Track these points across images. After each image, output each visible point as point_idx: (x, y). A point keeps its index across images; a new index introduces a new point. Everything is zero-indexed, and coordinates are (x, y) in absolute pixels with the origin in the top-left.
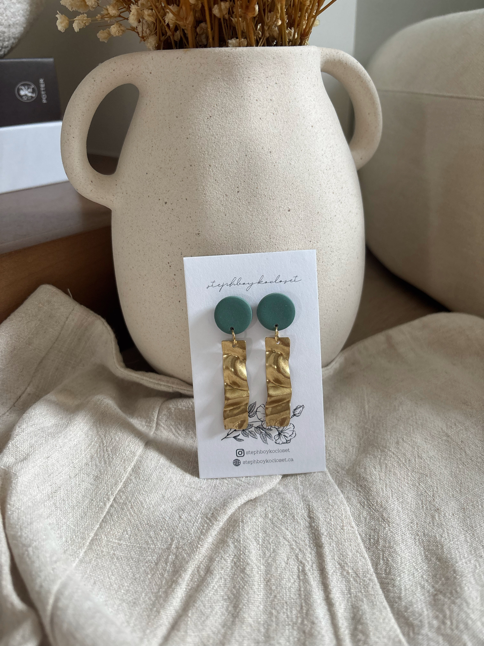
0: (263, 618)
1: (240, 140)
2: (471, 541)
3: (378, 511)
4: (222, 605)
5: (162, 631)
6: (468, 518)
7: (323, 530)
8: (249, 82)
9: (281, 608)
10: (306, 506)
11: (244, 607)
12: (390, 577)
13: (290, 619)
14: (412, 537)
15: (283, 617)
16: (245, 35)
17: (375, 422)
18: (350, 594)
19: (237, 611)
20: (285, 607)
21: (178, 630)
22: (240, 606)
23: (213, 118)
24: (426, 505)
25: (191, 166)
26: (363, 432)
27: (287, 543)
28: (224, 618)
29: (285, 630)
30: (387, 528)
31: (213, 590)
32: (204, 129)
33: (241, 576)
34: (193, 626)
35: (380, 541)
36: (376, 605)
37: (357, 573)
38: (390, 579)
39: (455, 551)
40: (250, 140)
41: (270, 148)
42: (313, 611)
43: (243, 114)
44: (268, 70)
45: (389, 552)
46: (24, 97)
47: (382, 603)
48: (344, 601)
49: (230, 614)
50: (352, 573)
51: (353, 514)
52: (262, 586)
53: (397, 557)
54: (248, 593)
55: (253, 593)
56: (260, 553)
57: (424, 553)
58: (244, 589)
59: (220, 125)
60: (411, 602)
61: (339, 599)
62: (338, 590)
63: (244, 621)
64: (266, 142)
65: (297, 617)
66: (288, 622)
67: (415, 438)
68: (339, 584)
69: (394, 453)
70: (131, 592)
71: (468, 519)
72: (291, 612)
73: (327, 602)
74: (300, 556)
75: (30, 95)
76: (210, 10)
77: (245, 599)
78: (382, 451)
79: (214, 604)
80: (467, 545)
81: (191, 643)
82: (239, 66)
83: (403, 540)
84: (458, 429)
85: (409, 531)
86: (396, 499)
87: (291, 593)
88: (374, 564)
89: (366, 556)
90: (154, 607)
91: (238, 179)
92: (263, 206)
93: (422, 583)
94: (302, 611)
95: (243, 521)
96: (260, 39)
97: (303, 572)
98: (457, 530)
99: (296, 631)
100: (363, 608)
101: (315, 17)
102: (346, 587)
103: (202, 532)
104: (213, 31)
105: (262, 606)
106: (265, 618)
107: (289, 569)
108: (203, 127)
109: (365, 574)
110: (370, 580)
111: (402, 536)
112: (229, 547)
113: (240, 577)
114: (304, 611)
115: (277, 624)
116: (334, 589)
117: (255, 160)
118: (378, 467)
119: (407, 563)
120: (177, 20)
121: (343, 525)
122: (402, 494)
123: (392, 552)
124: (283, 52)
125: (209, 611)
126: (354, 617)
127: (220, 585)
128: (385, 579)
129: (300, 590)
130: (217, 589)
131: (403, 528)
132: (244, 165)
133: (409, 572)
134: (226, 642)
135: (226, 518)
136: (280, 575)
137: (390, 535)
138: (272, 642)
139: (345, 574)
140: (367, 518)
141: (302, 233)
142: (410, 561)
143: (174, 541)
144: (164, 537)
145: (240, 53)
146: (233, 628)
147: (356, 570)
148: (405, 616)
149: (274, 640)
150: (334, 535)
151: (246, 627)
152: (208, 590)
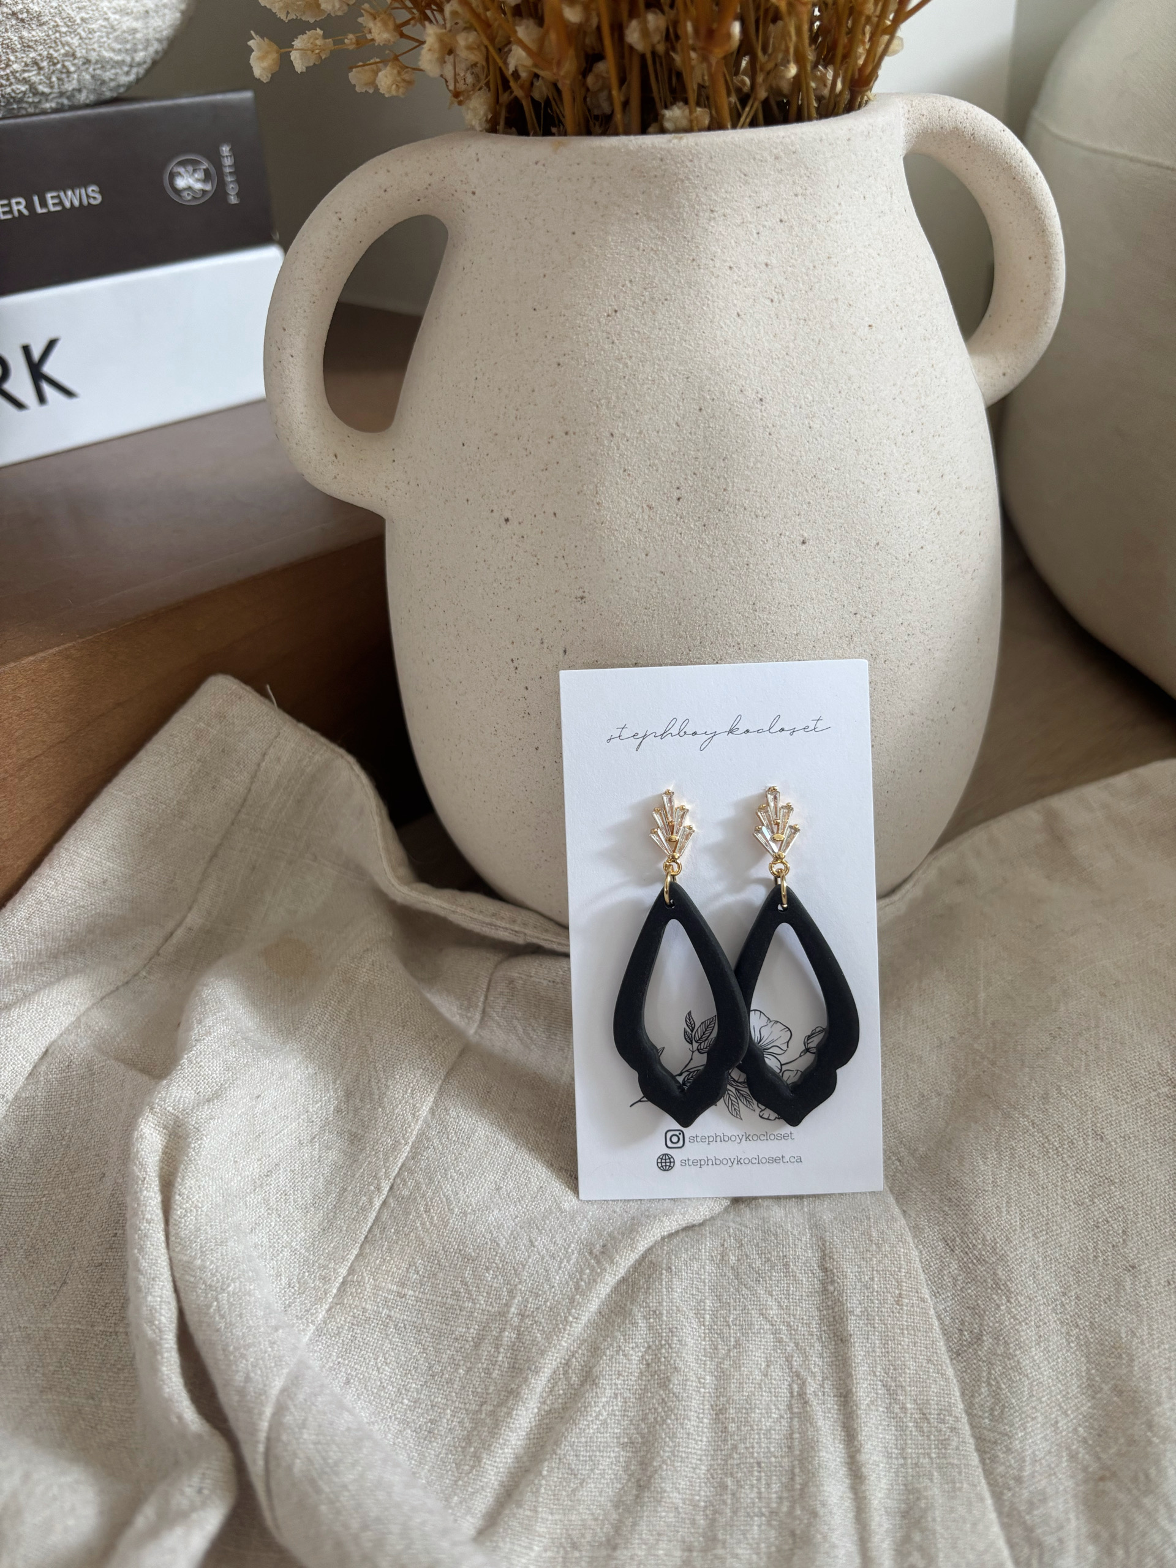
0: (705, 1492)
1: (686, 370)
3: (987, 1262)
4: (615, 1457)
5: (483, 1502)
7: (854, 1303)
8: (712, 223)
9: (745, 1476)
10: (817, 1240)
11: (665, 1467)
12: (1001, 1427)
13: (764, 1501)
14: (1063, 1330)
15: (748, 1495)
16: (705, 99)
17: (999, 1038)
18: (905, 1458)
19: (649, 1473)
20: (756, 1473)
21: (519, 1505)
22: (655, 1464)
23: (622, 315)
24: (1104, 1252)
25: (567, 433)
26: (966, 1060)
27: (768, 1327)
28: (619, 1486)
29: (752, 1526)
30: (1003, 1308)
31: (598, 1422)
32: (599, 341)
33: (660, 1395)
34: (550, 1500)
35: (985, 1338)
36: (960, 1489)
37: (925, 1411)
38: (1000, 1433)
39: (1161, 1375)
40: (711, 370)
41: (760, 389)
42: (817, 1486)
43: (695, 304)
44: (762, 189)
45: (1004, 1368)
46: (185, 194)
47: (975, 1486)
48: (889, 1472)
49: (633, 1480)
50: (914, 1411)
51: (926, 1268)
52: (705, 1420)
53: (1020, 1379)
54: (673, 1437)
55: (685, 1436)
56: (705, 1345)
57: (1088, 1370)
58: (665, 1426)
59: (639, 332)
60: (1043, 1492)
61: (878, 1465)
62: (878, 1446)
63: (662, 1498)
64: (752, 376)
65: (780, 1498)
66: (760, 1508)
67: (1091, 1087)
68: (881, 1433)
69: (1033, 1123)
72: (768, 1485)
73: (850, 1469)
74: (797, 1362)
75: (198, 186)
76: (618, 30)
77: (667, 1449)
78: (1008, 1115)
79: (598, 1453)
81: (545, 1537)
82: (687, 183)
83: (1040, 1337)
85: (1057, 1314)
86: (1030, 1235)
87: (770, 1443)
88: (967, 1392)
89: (950, 1372)
90: (470, 1447)
91: (678, 467)
92: (740, 534)
93: (1074, 1447)
94: (792, 1486)
95: (670, 1268)
96: (744, 99)
97: (800, 1398)
99: (776, 1530)
100: (930, 1493)
101: (891, 31)
102: (897, 1440)
103: (577, 1288)
104: (624, 88)
105: (703, 1467)
106: (708, 1494)
107: (769, 1388)
108: (597, 336)
109: (942, 1416)
110: (953, 1429)
111: (1038, 1327)
112: (636, 1327)
113: (658, 1397)
114: (798, 1487)
115: (735, 1512)
116: (870, 1443)
117: (721, 421)
118: (992, 1156)
119: (1043, 1396)
120: (535, 65)
121: (900, 1294)
122: (1047, 1224)
123: (1012, 1368)
124: (801, 139)
125: (588, 1468)
126: (907, 1512)
127: (612, 1410)
128: (989, 1430)
129: (792, 1438)
130: (605, 1420)
131: (1042, 1308)
132: (695, 434)
133: (1046, 1417)
134: (620, 1541)
135: (633, 1257)
136: (748, 1400)
137: (1011, 1323)
138: (720, 1551)
139: (897, 1410)
140: (959, 1278)
141: (836, 595)
142: (1051, 1391)
143: (514, 1297)
144: (495, 1285)
145: (691, 153)
146: (637, 1512)
147: (923, 1403)
148: (1024, 1523)
149: (724, 1547)
150: (878, 1316)
151: (664, 1511)
152: (587, 1421)
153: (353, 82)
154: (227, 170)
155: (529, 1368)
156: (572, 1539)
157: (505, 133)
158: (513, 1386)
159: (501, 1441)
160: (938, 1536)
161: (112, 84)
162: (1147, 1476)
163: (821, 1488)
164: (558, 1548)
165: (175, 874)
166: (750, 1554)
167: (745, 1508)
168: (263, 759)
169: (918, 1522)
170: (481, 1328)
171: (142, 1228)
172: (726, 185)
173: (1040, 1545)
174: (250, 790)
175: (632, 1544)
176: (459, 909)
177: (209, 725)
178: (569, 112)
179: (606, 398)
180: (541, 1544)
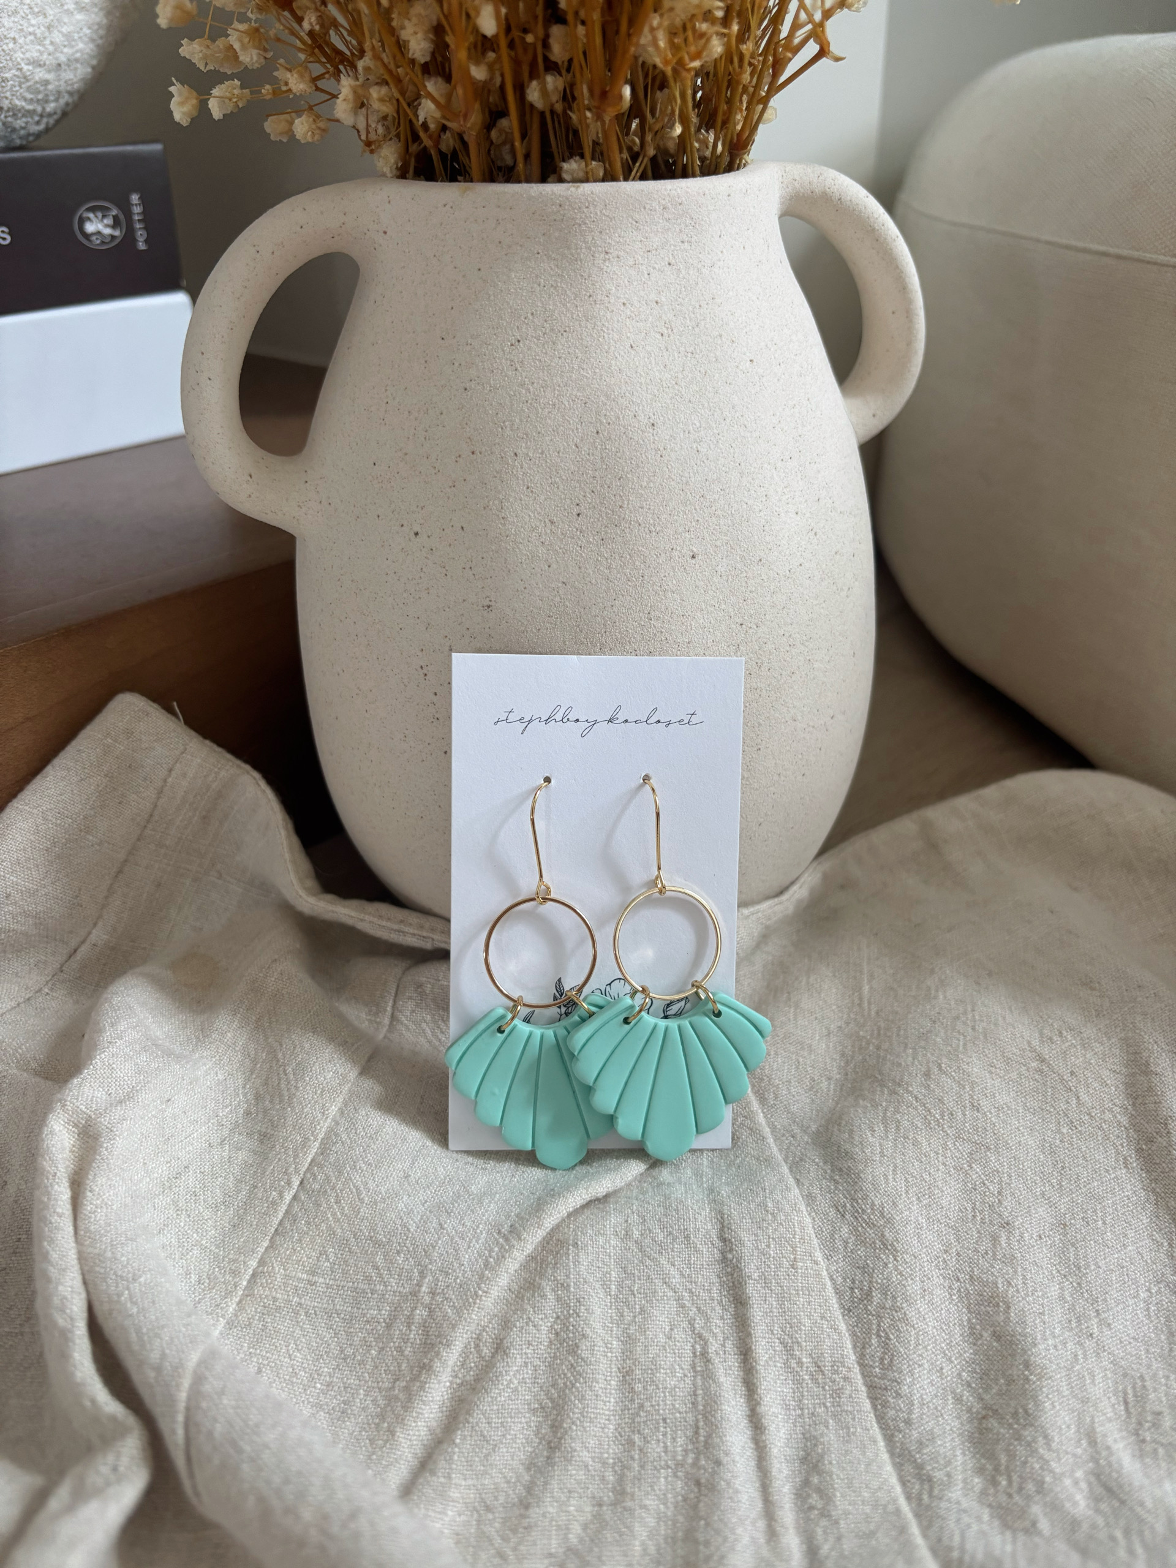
0: (613, 1450)
1: (584, 396)
2: (1074, 1298)
3: (875, 1225)
4: (526, 1422)
5: (398, 1474)
6: (1073, 1246)
7: (751, 1268)
8: (607, 264)
9: (652, 1431)
10: (716, 1214)
11: (574, 1428)
12: (891, 1375)
13: (670, 1454)
14: (945, 1284)
15: (655, 1449)
16: (599, 153)
17: (882, 1024)
18: (802, 1409)
19: (559, 1435)
20: (662, 1429)
21: (433, 1473)
22: (565, 1425)
23: (524, 345)
24: (981, 1212)
25: (473, 453)
26: (853, 1046)
27: (671, 1294)
28: (530, 1449)
29: (659, 1478)
30: (890, 1265)
31: (509, 1390)
32: (503, 368)
33: (570, 1362)
34: (463, 1466)
35: (874, 1294)
36: (854, 1434)
37: (820, 1364)
38: (889, 1380)
39: (1036, 1319)
40: (607, 397)
41: (651, 415)
42: (720, 1437)
43: (592, 335)
44: (652, 235)
45: (892, 1320)
46: (94, 238)
47: (868, 1430)
48: (787, 1422)
49: (544, 1443)
50: (809, 1365)
51: (819, 1233)
52: (613, 1382)
53: (907, 1330)
54: (582, 1399)
55: (594, 1397)
56: (612, 1313)
57: (969, 1320)
58: (574, 1390)
59: (540, 361)
61: (777, 1417)
62: (776, 1399)
63: (572, 1457)
64: (644, 403)
65: (686, 1451)
66: (666, 1461)
67: (968, 1064)
68: (780, 1387)
69: (916, 1098)
70: (336, 1388)
71: (1072, 1249)
72: (674, 1439)
73: (751, 1421)
74: (699, 1323)
75: (107, 231)
76: (520, 89)
77: (577, 1411)
78: (893, 1092)
79: (509, 1420)
80: (1064, 1307)
81: (459, 1503)
82: (583, 227)
83: (925, 1291)
84: (1067, 1044)
85: (939, 1269)
86: (914, 1199)
87: (675, 1400)
88: (858, 1344)
89: (843, 1327)
90: (384, 1422)
91: (578, 485)
92: (635, 548)
93: (958, 1390)
94: (697, 1439)
95: (577, 1244)
96: (635, 157)
97: (703, 1357)
98: (1046, 1272)
99: (682, 1481)
100: (826, 1439)
101: (765, 101)
102: (794, 1393)
103: (486, 1264)
104: (525, 141)
105: (611, 1427)
106: (617, 1451)
107: (673, 1350)
108: (501, 363)
109: (835, 1368)
110: (846, 1379)
112: (545, 1299)
113: (567, 1363)
114: (702, 1439)
115: (642, 1467)
116: (769, 1396)
117: (617, 445)
118: (880, 1129)
119: (929, 1345)
120: (444, 117)
121: (795, 1258)
122: (930, 1188)
123: (899, 1320)
124: (687, 192)
125: (499, 1434)
126: (806, 1458)
127: (523, 1378)
128: (879, 1378)
129: (695, 1395)
130: (516, 1388)
131: (926, 1264)
132: (593, 455)
133: (932, 1364)
134: (531, 1501)
135: (540, 1234)
136: (653, 1361)
137: (897, 1279)
138: (629, 1504)
139: (794, 1365)
140: (850, 1241)
141: (723, 606)
142: (936, 1340)
143: (425, 1277)
144: (406, 1267)
145: (587, 199)
146: (548, 1472)
147: (818, 1357)
148: (915, 1460)
149: (633, 1499)
150: (775, 1279)
151: (575, 1470)
152: (498, 1389)
153: (268, 130)
154: (136, 218)
155: (441, 1343)
156: (485, 1502)
157: (413, 179)
158: (425, 1361)
159: (414, 1414)
160: (834, 1477)
161: (22, 132)
162: (1026, 1411)
163: (724, 1439)
164: (472, 1512)
165: (80, 890)
166: (657, 1505)
167: (651, 1462)
168: (169, 776)
169: (815, 1466)
170: (393, 1309)
171: (53, 1221)
172: (619, 230)
173: (930, 1480)
174: (156, 806)
175: (543, 1502)
176: (367, 917)
177: (116, 741)
178: (475, 162)
179: (511, 421)
180: (455, 1509)
